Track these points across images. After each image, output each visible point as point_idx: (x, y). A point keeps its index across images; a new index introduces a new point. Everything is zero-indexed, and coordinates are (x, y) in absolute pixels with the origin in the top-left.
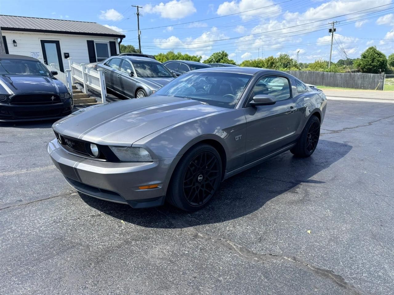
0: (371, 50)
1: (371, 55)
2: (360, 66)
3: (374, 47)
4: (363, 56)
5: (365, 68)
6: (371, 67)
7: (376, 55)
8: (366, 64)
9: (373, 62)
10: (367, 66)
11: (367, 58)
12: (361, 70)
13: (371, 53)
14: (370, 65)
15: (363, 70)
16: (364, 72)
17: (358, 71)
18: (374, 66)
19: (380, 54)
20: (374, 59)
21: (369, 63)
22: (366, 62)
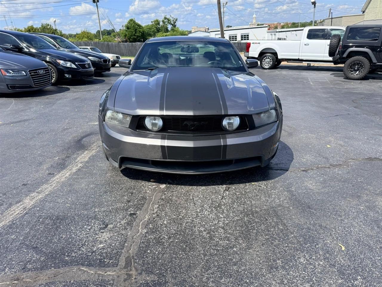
0: (132, 22)
1: (133, 26)
2: (127, 36)
3: (134, 19)
4: (127, 27)
5: (131, 38)
6: (135, 37)
7: (137, 26)
8: (131, 35)
9: (136, 33)
10: (132, 36)
11: (131, 29)
12: (128, 40)
13: (133, 24)
14: (135, 35)
15: (130, 40)
16: (130, 42)
17: (126, 41)
18: (138, 37)
19: (139, 26)
20: (136, 30)
21: (133, 34)
22: (131, 32)
